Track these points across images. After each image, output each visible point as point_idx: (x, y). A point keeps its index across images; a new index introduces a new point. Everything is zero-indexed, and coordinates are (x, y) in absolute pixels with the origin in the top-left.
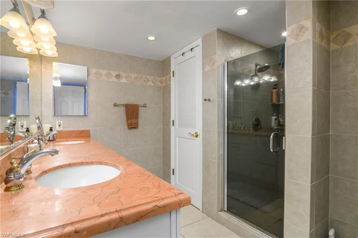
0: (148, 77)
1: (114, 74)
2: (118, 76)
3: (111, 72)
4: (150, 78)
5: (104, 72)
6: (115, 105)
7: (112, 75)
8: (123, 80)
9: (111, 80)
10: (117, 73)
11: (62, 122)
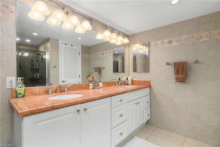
0: (200, 33)
1: (166, 41)
2: (170, 42)
3: (164, 41)
4: (203, 34)
5: (159, 42)
6: (168, 64)
7: (165, 43)
8: (175, 44)
9: (164, 46)
10: (169, 40)
11: (136, 76)
